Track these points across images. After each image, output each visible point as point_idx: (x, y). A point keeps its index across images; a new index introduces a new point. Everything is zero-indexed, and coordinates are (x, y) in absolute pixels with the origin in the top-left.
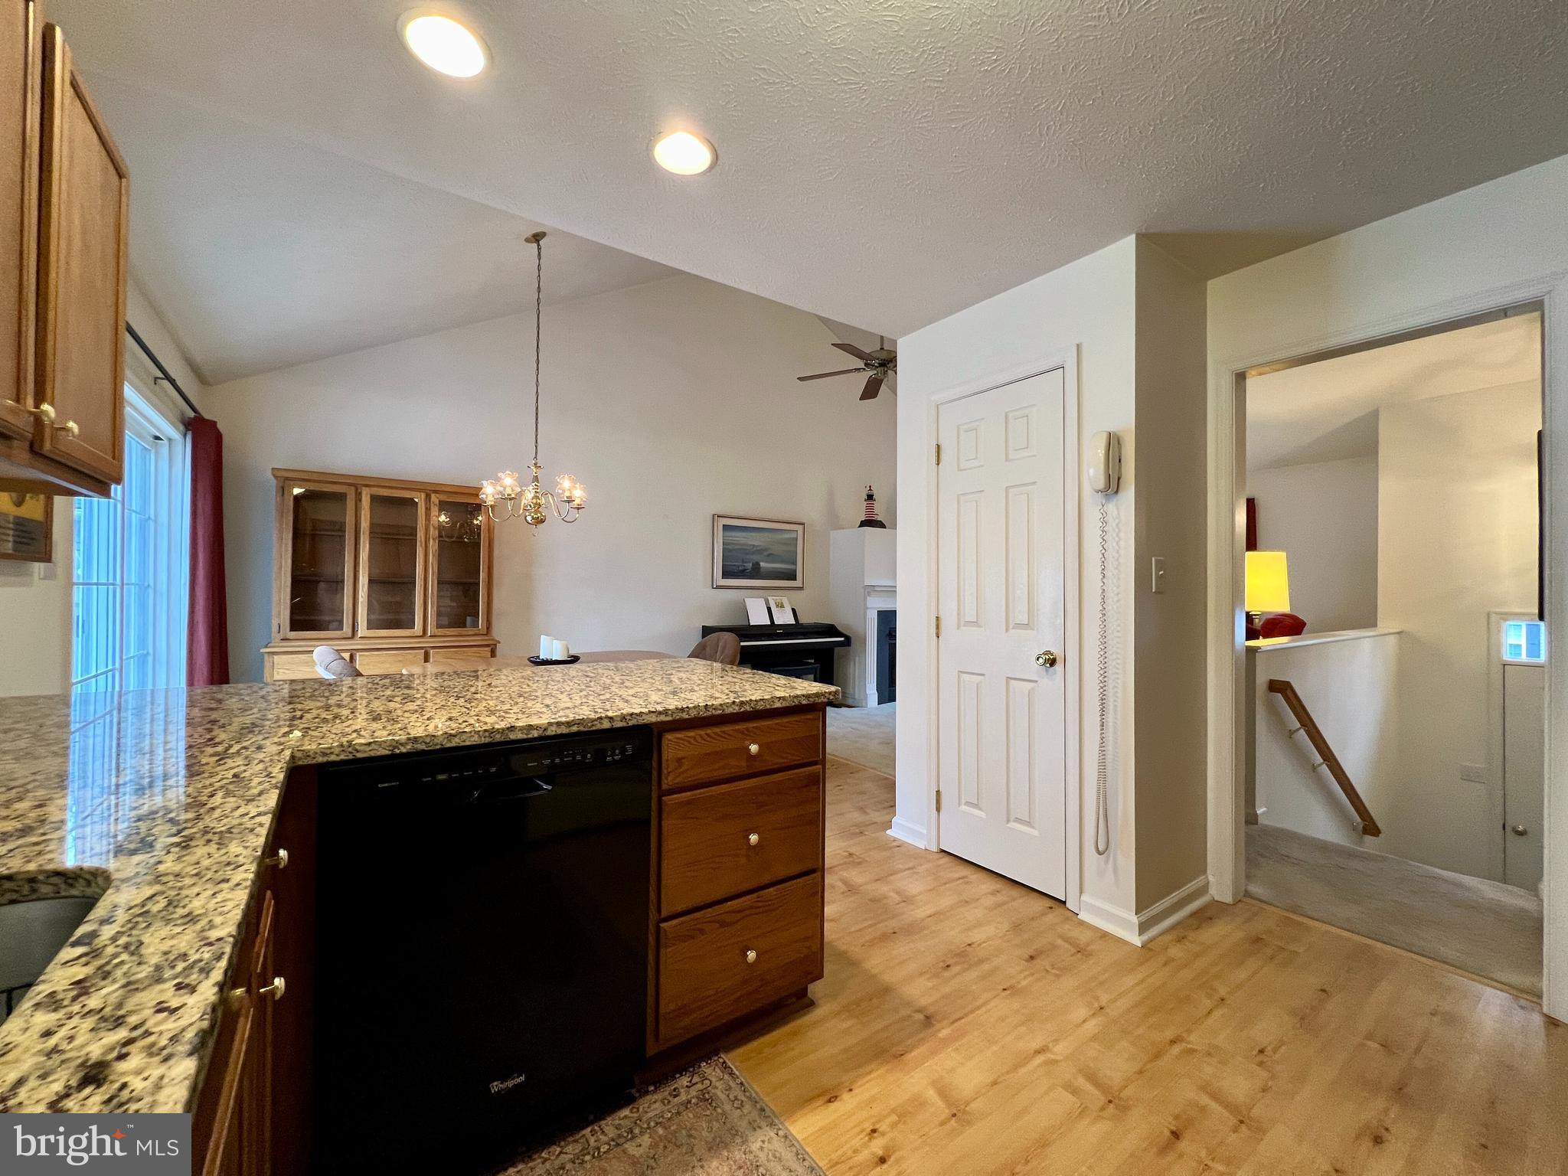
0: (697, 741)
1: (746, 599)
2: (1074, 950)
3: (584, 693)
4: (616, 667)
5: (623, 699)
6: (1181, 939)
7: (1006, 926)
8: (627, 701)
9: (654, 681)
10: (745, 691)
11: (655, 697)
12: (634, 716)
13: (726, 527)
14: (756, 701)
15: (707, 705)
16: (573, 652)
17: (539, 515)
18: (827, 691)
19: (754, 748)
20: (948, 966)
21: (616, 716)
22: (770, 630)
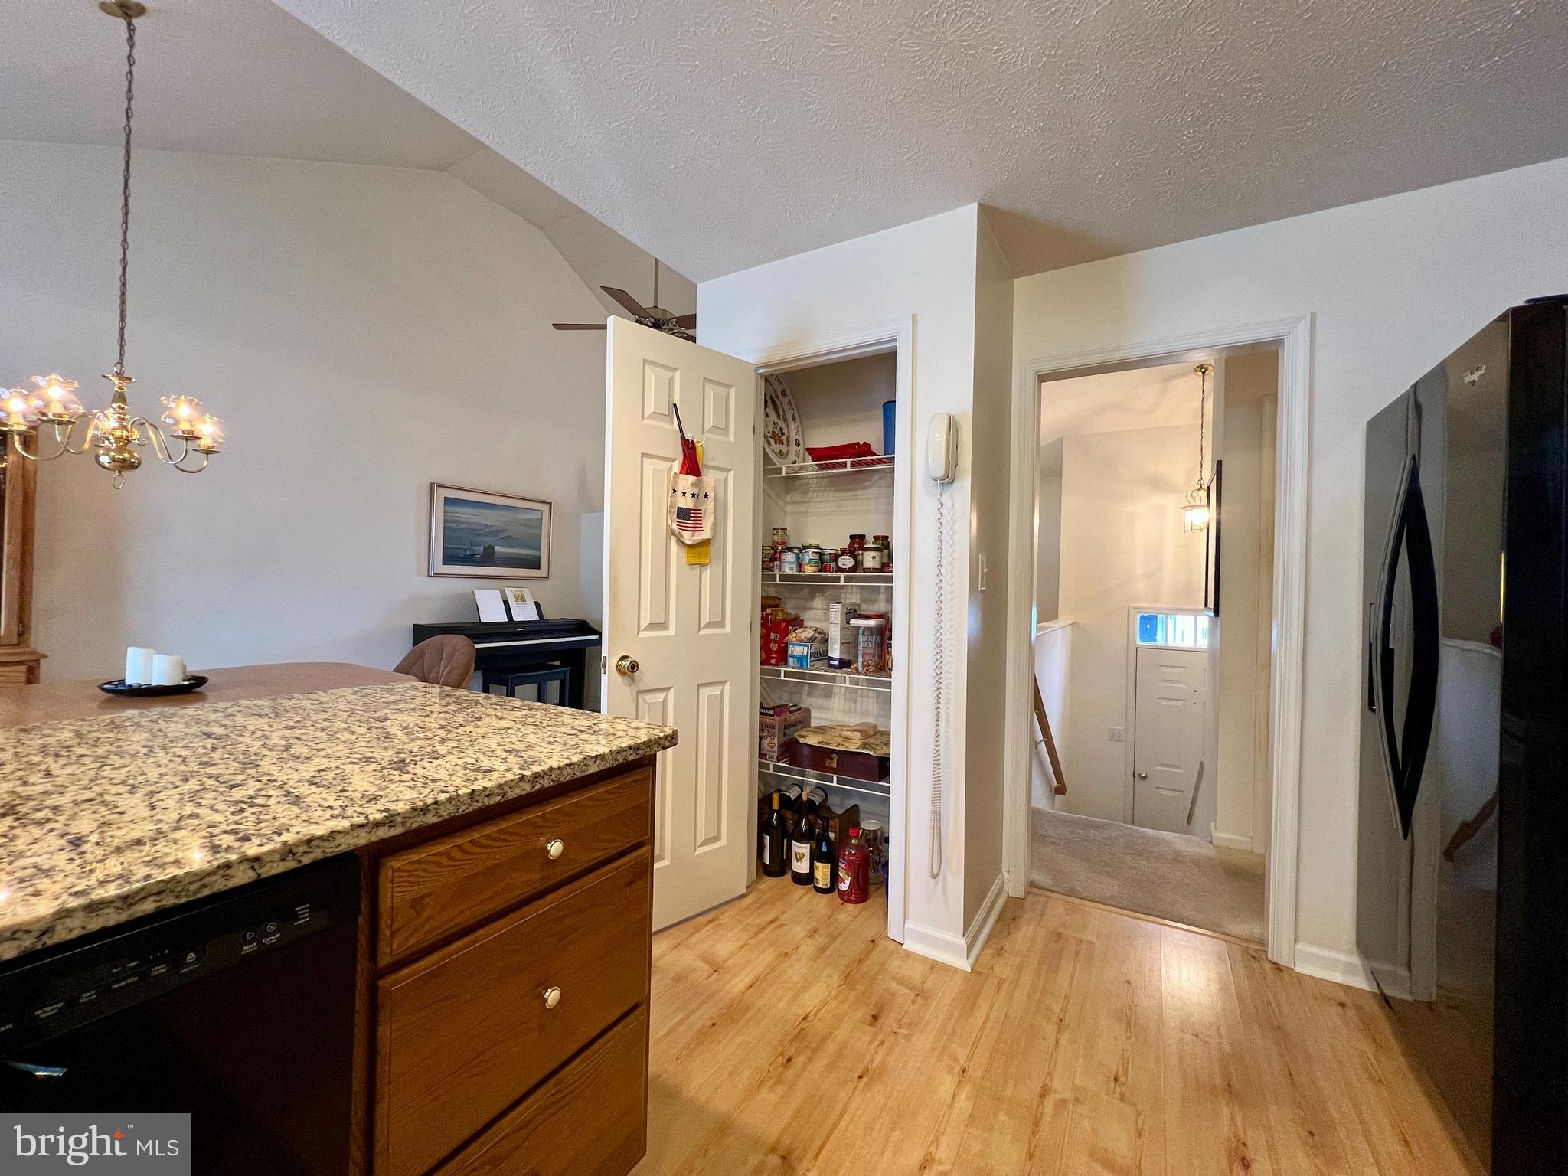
0: (453, 859)
1: (476, 591)
2: (912, 995)
3: (193, 784)
4: (274, 708)
5: (288, 793)
6: (1000, 953)
7: (836, 979)
8: (297, 801)
9: (353, 738)
10: (531, 747)
11: (361, 781)
12: (314, 843)
13: (448, 501)
14: (559, 768)
15: (473, 790)
16: (196, 668)
17: (127, 455)
18: (662, 735)
19: (555, 848)
20: (789, 1060)
21: (271, 852)
22: (509, 629)
